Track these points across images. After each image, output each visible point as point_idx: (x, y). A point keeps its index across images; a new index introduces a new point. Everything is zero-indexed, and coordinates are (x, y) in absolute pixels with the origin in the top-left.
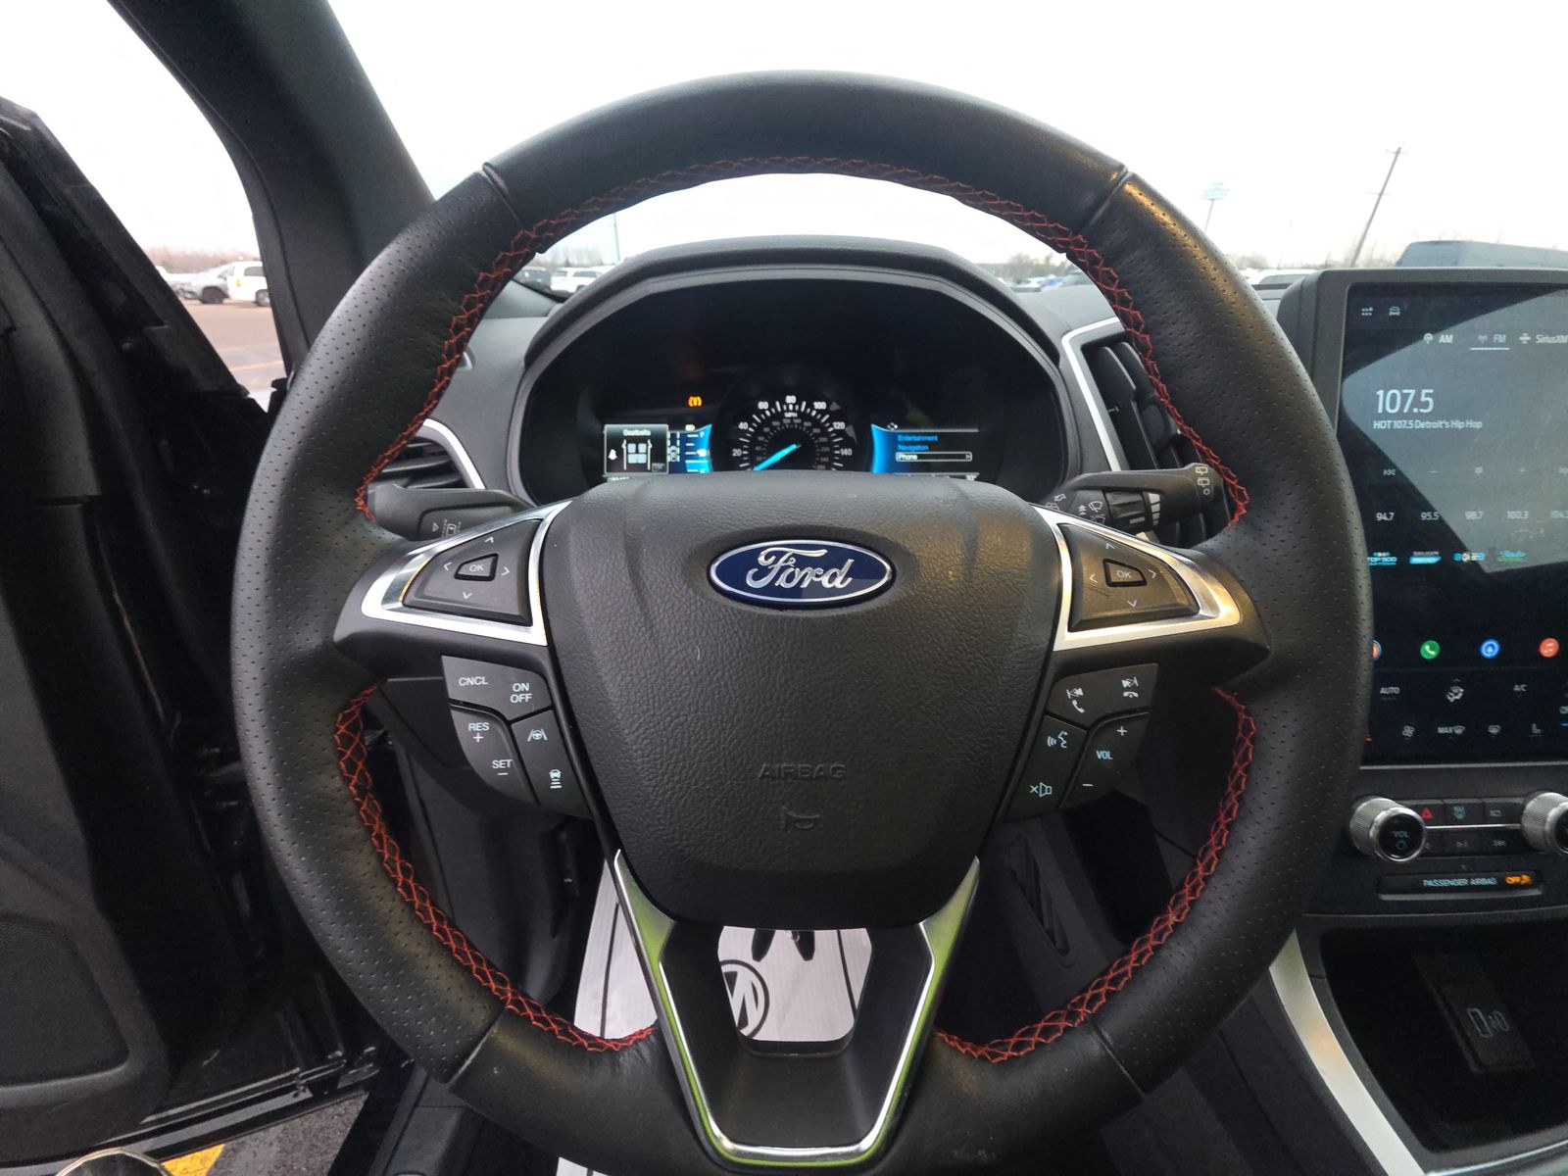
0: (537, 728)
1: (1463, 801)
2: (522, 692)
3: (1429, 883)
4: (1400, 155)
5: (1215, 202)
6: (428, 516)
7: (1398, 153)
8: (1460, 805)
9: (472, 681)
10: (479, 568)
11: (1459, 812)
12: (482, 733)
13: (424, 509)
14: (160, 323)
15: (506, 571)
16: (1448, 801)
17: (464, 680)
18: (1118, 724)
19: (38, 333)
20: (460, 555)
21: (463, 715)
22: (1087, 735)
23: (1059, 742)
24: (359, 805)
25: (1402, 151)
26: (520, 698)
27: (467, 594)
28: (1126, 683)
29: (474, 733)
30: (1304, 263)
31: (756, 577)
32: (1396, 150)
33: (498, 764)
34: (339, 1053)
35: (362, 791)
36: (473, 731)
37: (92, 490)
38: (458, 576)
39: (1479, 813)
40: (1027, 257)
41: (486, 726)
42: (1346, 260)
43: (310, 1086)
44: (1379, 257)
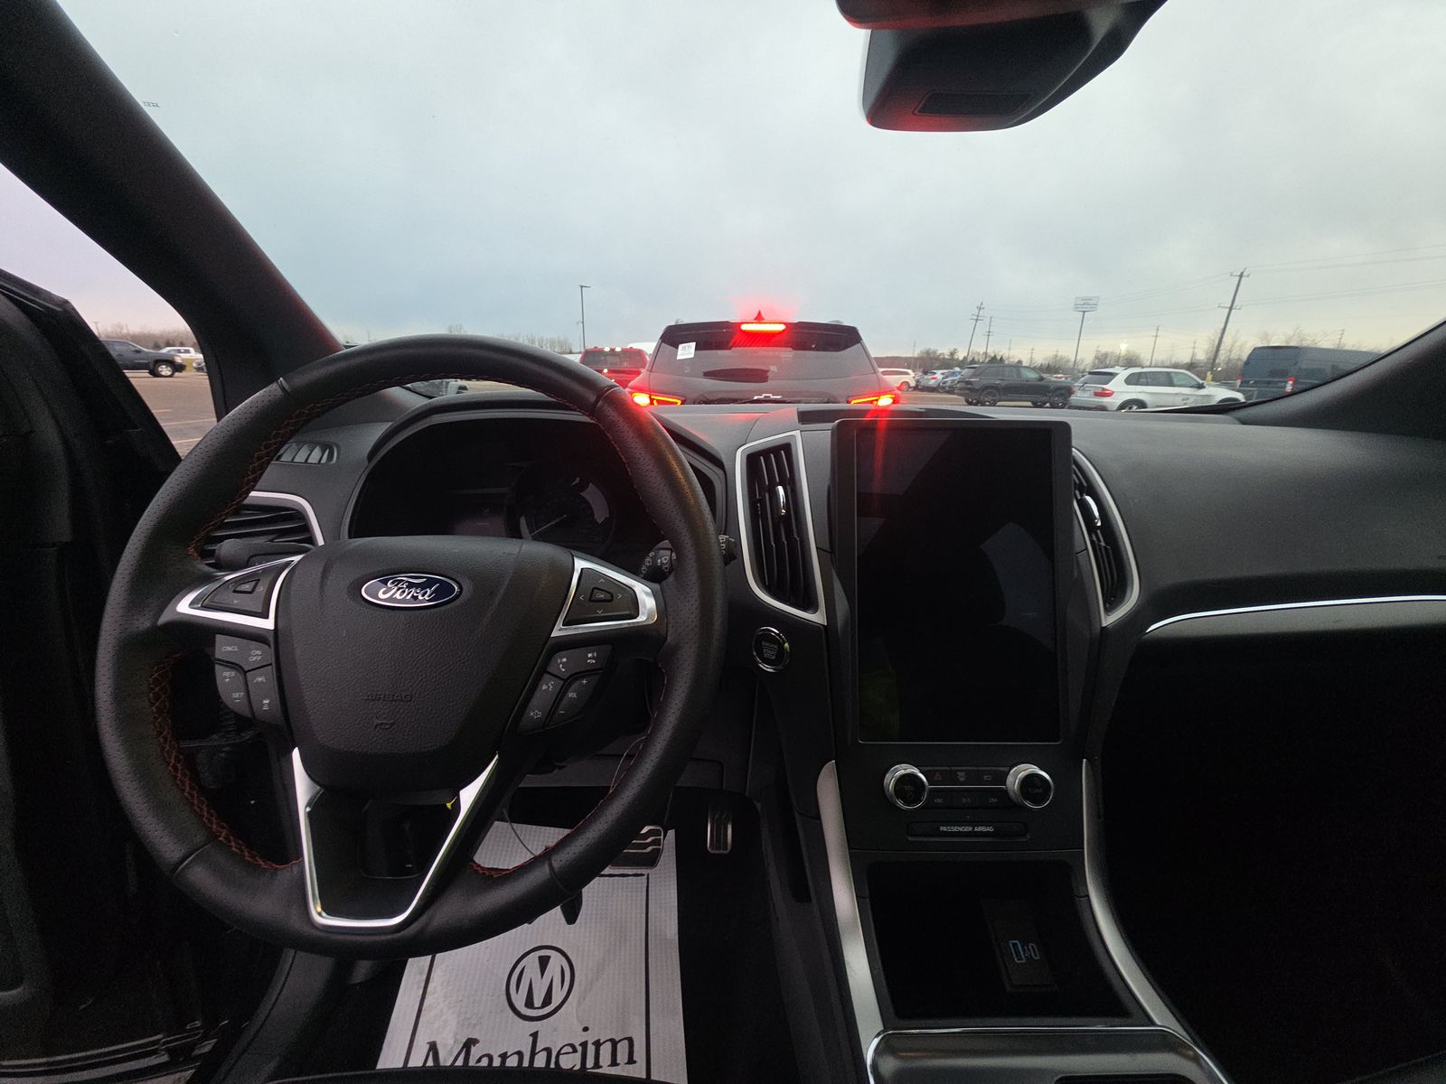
0: (260, 676)
1: (964, 768)
2: (257, 654)
3: (943, 829)
4: (1243, 279)
5: (1086, 313)
6: (251, 560)
7: (1241, 276)
8: (962, 771)
9: (229, 649)
10: (247, 587)
11: (962, 776)
12: (230, 678)
13: (251, 554)
14: (135, 427)
15: (261, 589)
16: (953, 768)
17: (225, 648)
18: (583, 677)
19: (49, 435)
20: (239, 580)
21: (220, 667)
22: (564, 685)
23: (549, 687)
24: (156, 718)
25: (1245, 274)
26: (255, 658)
27: (236, 601)
28: (590, 655)
29: (226, 678)
30: (1173, 361)
31: (384, 593)
32: (1239, 274)
33: (236, 695)
34: (198, 1023)
35: (160, 711)
36: (225, 676)
37: (67, 538)
38: (235, 591)
39: (975, 777)
40: (935, 352)
41: (233, 673)
42: (1209, 359)
43: (169, 1051)
44: (1236, 357)
